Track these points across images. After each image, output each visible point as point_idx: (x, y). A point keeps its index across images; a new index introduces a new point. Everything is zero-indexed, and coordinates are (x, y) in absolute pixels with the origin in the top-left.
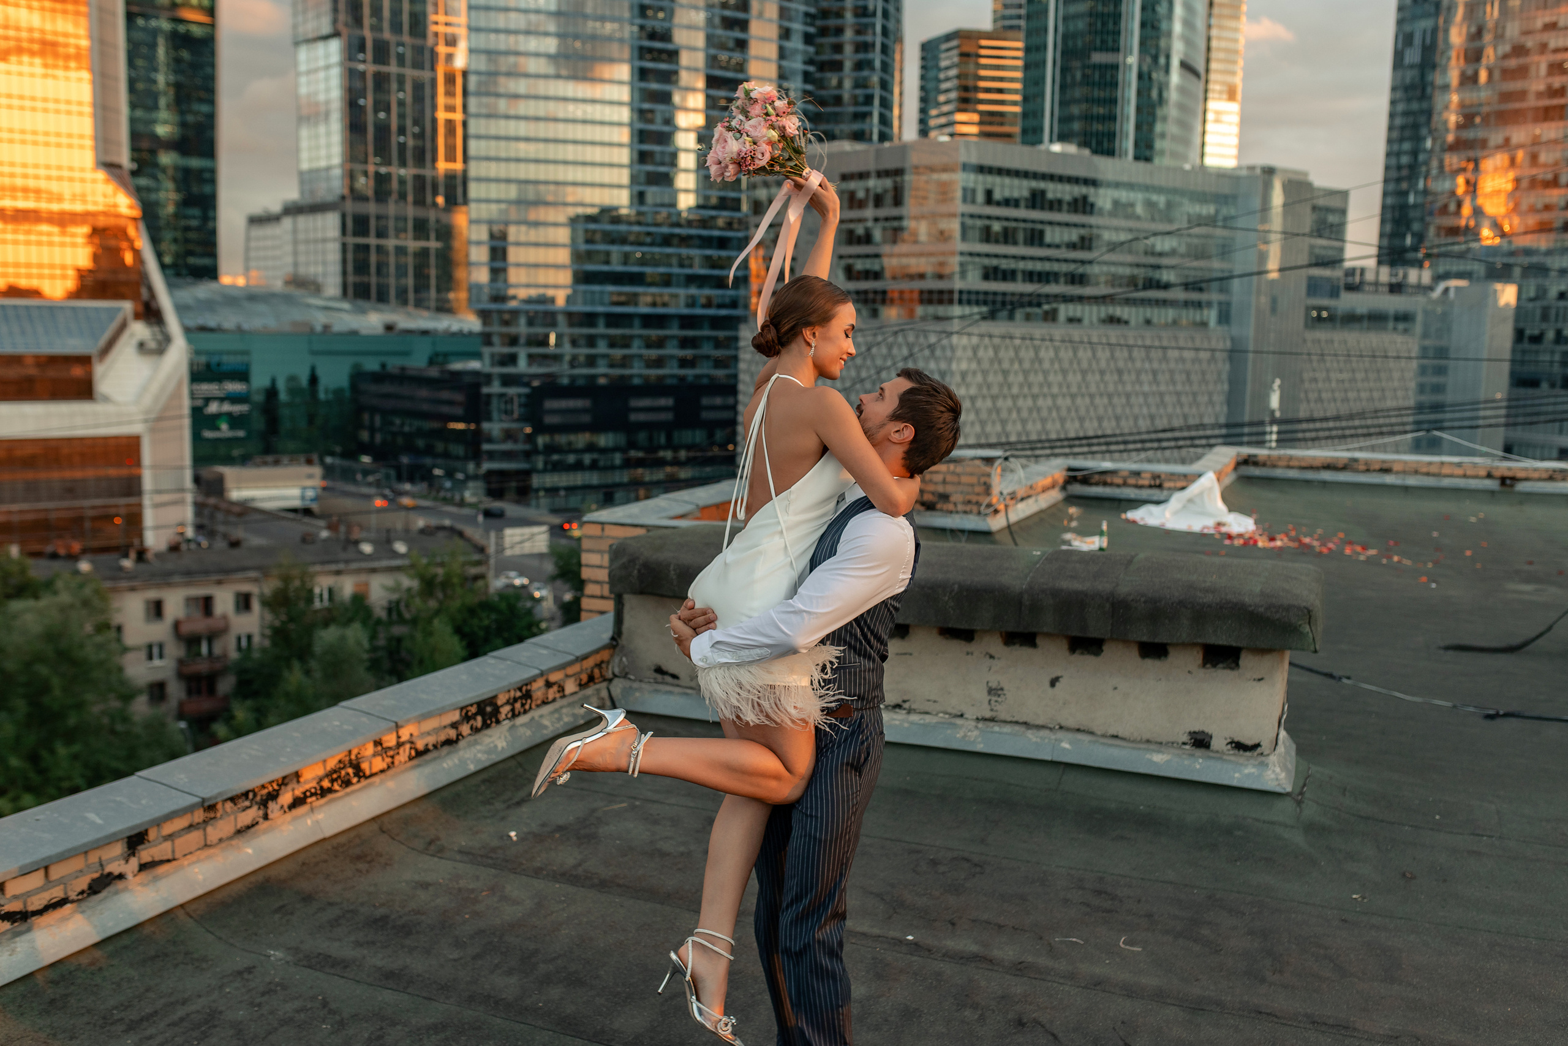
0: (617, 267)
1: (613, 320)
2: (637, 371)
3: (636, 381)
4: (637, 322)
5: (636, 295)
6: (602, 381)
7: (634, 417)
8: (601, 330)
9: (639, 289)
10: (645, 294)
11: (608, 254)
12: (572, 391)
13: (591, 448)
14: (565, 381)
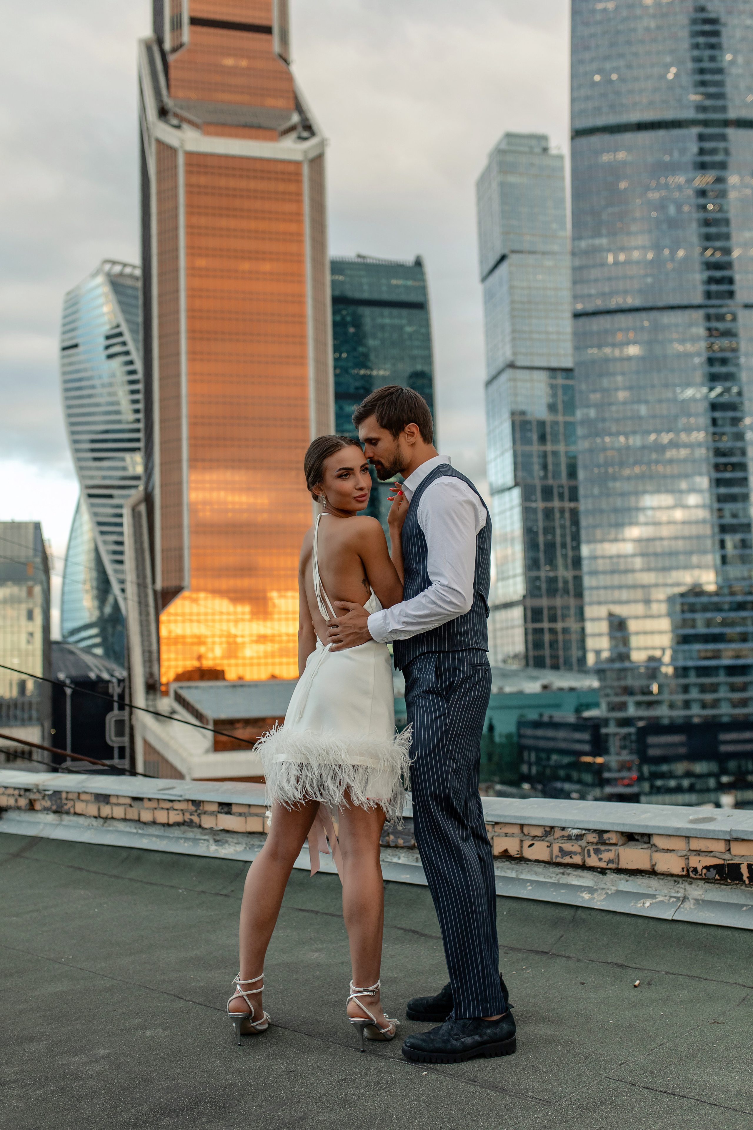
0: (701, 630)
1: (703, 671)
2: (725, 711)
3: (725, 719)
4: (722, 672)
5: (719, 651)
6: (696, 720)
7: (724, 748)
8: (693, 679)
9: (721, 646)
10: (726, 650)
11: (694, 620)
12: (672, 728)
13: (688, 774)
14: (666, 721)
